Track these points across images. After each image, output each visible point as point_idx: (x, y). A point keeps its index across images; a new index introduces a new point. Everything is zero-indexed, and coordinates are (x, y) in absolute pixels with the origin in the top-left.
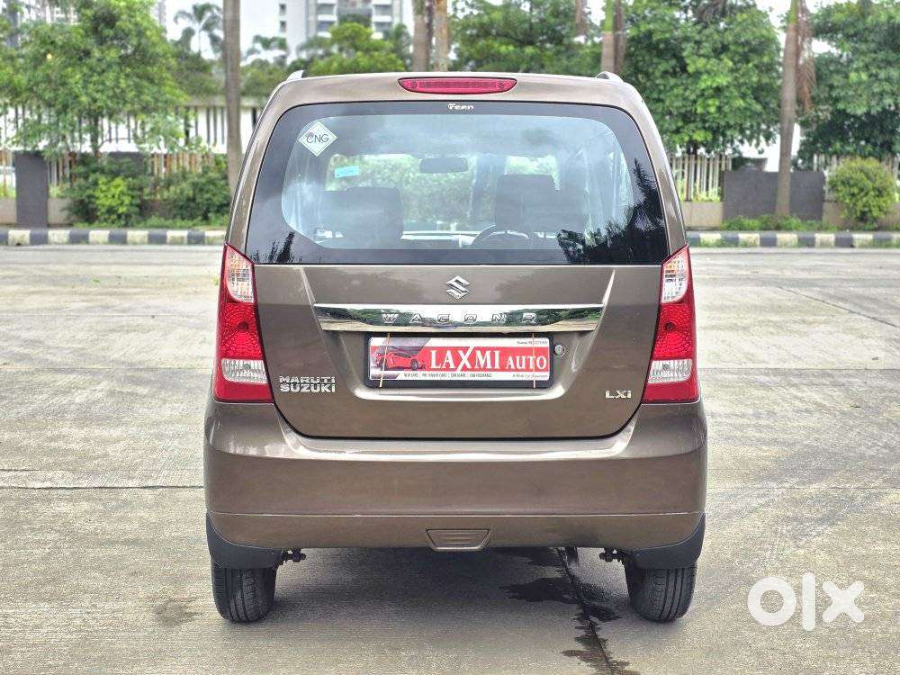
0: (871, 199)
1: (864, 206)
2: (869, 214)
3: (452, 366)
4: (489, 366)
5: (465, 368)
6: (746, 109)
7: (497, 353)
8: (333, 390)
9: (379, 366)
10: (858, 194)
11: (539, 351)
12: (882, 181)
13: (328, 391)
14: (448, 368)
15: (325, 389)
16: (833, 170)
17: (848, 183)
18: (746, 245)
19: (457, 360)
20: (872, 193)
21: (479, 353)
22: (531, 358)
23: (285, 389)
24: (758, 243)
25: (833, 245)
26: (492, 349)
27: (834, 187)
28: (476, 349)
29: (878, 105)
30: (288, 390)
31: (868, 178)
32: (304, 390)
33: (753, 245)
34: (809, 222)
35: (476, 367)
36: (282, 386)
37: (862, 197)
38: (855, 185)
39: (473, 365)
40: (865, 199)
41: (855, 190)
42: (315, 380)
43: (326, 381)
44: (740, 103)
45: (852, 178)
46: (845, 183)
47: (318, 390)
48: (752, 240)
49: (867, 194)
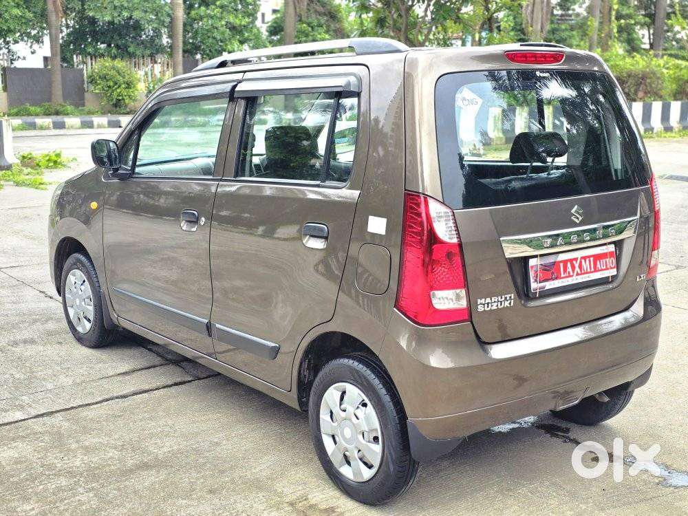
0: (122, 90)
1: (119, 95)
2: (122, 101)
3: (571, 274)
4: (589, 270)
5: (578, 274)
6: (21, 16)
7: (592, 259)
8: (512, 304)
9: (536, 281)
10: (113, 87)
11: (611, 254)
12: (129, 76)
13: (509, 305)
14: (570, 276)
15: (507, 304)
16: (88, 67)
17: (105, 78)
18: (42, 128)
19: (573, 267)
20: (123, 86)
21: (583, 261)
22: (607, 260)
23: (481, 308)
24: (51, 126)
25: (107, 126)
26: (589, 257)
27: (92, 81)
28: (582, 258)
29: (119, 16)
30: (483, 309)
31: (119, 74)
32: (494, 307)
33: (48, 128)
34: (80, 108)
35: (583, 272)
36: (479, 307)
37: (116, 89)
38: (111, 79)
39: (581, 271)
40: (118, 90)
41: (111, 84)
42: (502, 298)
43: (508, 299)
44: (16, 12)
45: (108, 75)
46: (104, 78)
47: (502, 306)
48: (46, 124)
49: (119, 86)
